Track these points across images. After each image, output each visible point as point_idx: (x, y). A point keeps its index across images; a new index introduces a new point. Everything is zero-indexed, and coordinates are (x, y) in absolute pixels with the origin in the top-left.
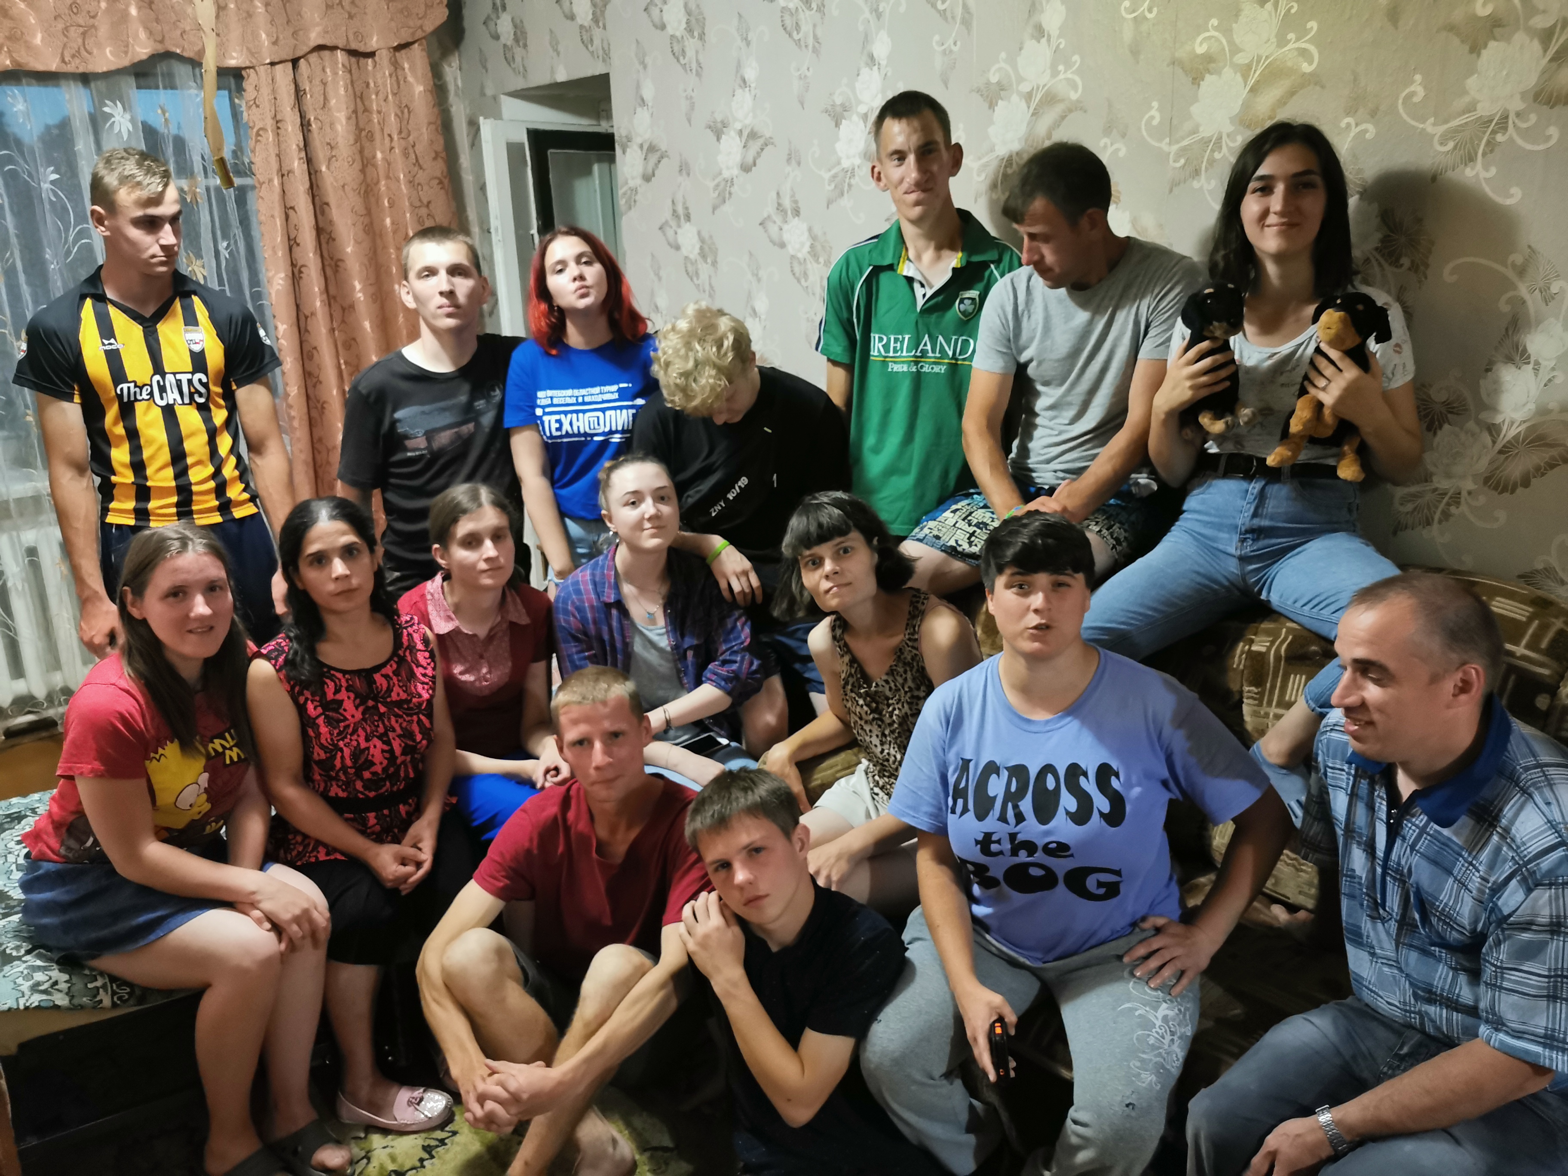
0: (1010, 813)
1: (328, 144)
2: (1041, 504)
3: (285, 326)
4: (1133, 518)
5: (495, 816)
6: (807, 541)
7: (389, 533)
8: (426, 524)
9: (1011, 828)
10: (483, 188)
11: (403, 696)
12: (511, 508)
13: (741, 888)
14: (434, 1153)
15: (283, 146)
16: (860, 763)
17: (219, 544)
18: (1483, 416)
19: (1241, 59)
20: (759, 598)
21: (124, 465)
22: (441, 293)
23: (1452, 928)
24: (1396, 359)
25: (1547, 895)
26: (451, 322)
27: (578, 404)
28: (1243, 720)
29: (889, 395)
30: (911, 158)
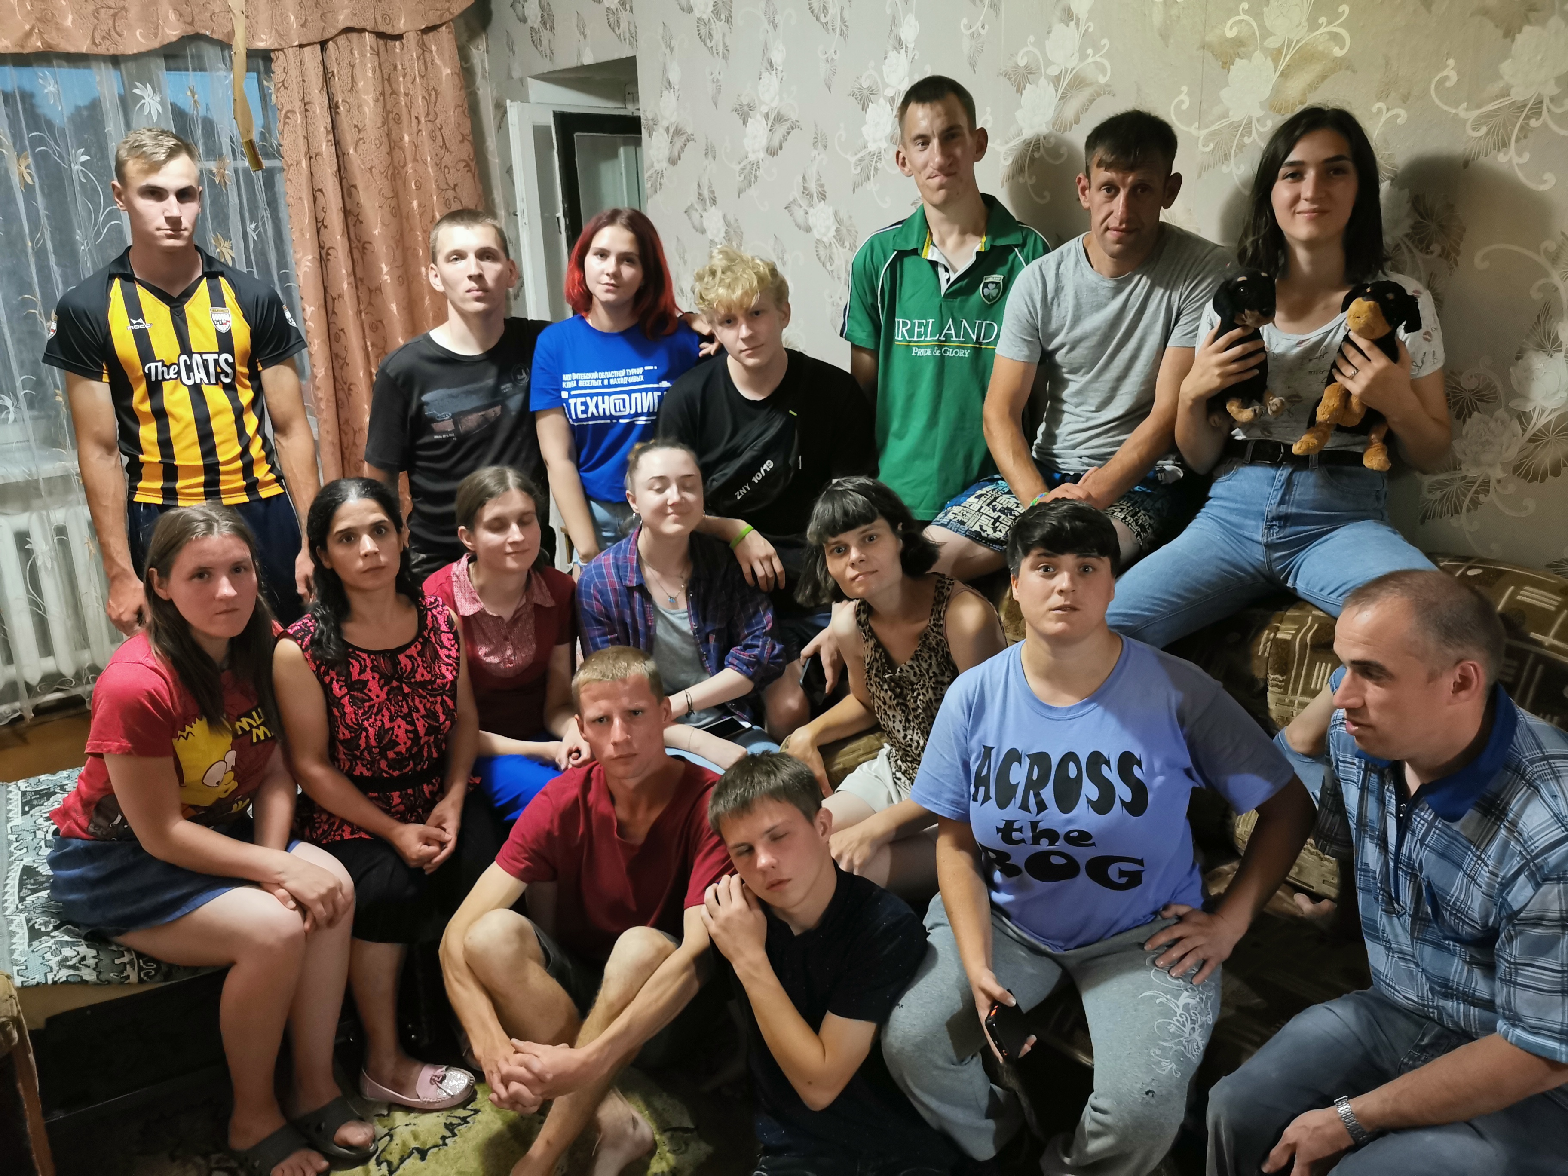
0: (1032, 801)
1: (356, 126)
2: (1065, 491)
3: (312, 308)
4: (1158, 505)
5: (518, 796)
6: (833, 528)
7: (414, 515)
8: (453, 507)
9: (1033, 816)
10: (509, 171)
11: (428, 677)
12: (537, 493)
13: (763, 872)
14: (456, 1131)
15: (311, 129)
16: (883, 747)
17: (244, 525)
18: (1513, 404)
19: (1272, 43)
20: (782, 584)
21: (151, 443)
22: (470, 277)
23: (1464, 922)
24: (1426, 347)
25: (1556, 890)
26: (479, 306)
27: (603, 386)
28: (1267, 708)
29: (913, 380)
30: (935, 142)
